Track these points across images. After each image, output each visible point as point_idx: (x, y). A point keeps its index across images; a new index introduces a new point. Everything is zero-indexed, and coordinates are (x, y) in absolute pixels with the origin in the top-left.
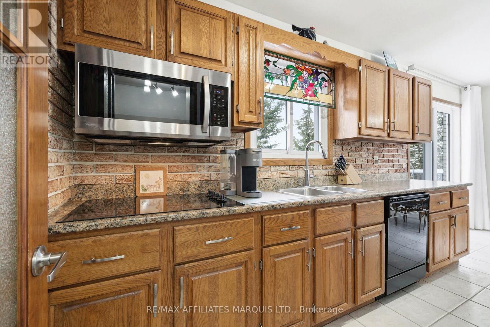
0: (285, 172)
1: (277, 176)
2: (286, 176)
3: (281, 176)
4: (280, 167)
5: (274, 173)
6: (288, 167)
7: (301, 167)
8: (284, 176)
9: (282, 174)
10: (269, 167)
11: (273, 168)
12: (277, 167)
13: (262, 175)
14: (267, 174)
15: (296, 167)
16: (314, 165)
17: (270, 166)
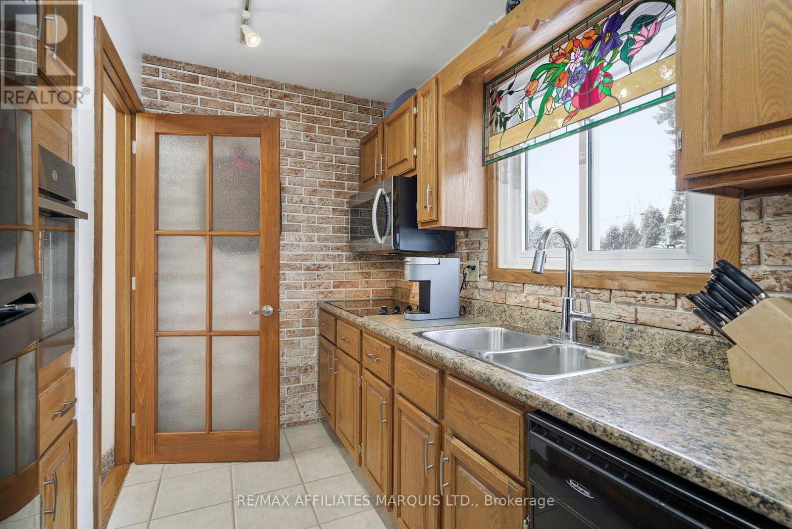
0: (551, 299)
1: (535, 305)
2: (553, 308)
3: (542, 305)
4: (543, 287)
5: (531, 298)
6: (558, 289)
7: (592, 291)
8: (548, 306)
9: (544, 302)
10: (522, 285)
11: (528, 288)
12: (536, 287)
13: (510, 299)
14: (518, 298)
15: (578, 290)
16: (640, 292)
17: (524, 284)
